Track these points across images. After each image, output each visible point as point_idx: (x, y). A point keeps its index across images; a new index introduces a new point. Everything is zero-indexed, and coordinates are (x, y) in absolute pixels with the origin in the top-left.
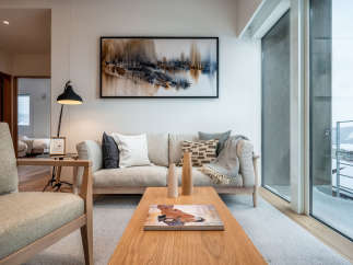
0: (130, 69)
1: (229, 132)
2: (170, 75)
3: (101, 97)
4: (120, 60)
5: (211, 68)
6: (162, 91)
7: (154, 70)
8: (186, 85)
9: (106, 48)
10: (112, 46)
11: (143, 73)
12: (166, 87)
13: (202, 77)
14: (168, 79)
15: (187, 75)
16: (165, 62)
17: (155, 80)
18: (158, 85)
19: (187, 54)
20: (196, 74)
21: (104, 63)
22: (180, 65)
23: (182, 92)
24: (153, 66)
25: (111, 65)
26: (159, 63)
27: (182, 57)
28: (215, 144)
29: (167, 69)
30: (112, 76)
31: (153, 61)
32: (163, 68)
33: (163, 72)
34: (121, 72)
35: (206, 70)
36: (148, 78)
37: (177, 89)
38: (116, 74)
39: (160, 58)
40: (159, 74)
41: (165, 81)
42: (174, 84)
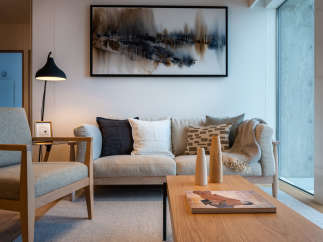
0: (125, 43)
2: (170, 49)
3: (92, 75)
4: (114, 32)
5: (220, 42)
6: (162, 69)
7: (152, 44)
8: (190, 62)
9: (97, 17)
10: (105, 16)
11: (141, 48)
12: (167, 64)
13: (209, 53)
14: (169, 55)
15: (192, 51)
16: (166, 35)
17: (154, 57)
18: (157, 62)
19: (192, 26)
20: (201, 50)
21: (95, 36)
22: (183, 38)
23: (185, 70)
24: (152, 39)
25: (103, 38)
26: (159, 36)
27: (186, 28)
28: (227, 129)
29: (169, 43)
30: (104, 52)
31: (152, 34)
32: (163, 42)
33: (164, 46)
34: (115, 46)
35: (213, 44)
36: (146, 54)
37: (180, 66)
38: (109, 48)
39: (160, 31)
40: (158, 48)
41: (166, 58)
42: (177, 60)
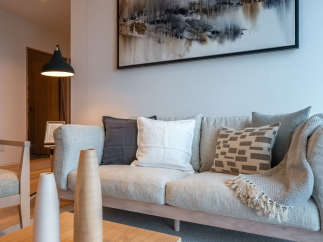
1: (306, 110)
3: (119, 68)
4: (140, 13)
8: (235, 32)
12: (202, 41)
15: (238, 16)
18: (190, 40)
24: (183, 12)
29: (205, 11)
30: (131, 37)
32: (197, 11)
34: (141, 29)
36: (176, 32)
37: (221, 42)
40: (191, 23)
41: (201, 33)
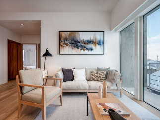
0: (70, 43)
1: (110, 68)
2: (85, 45)
3: (60, 54)
4: (67, 40)
5: (101, 43)
6: (82, 52)
7: (79, 44)
8: (92, 49)
9: (61, 35)
10: (64, 35)
11: (76, 45)
12: (84, 50)
13: (98, 46)
14: (85, 47)
16: (84, 41)
17: (80, 48)
18: (81, 50)
19: (92, 38)
20: (95, 45)
21: (61, 41)
22: (89, 42)
23: (90, 52)
24: (79, 42)
25: (63, 42)
27: (90, 38)
28: (105, 73)
31: (79, 40)
33: (83, 44)
34: (67, 44)
35: (99, 44)
36: (77, 47)
38: (65, 45)
39: (82, 40)
40: (81, 45)
41: (84, 48)
42: (87, 49)
